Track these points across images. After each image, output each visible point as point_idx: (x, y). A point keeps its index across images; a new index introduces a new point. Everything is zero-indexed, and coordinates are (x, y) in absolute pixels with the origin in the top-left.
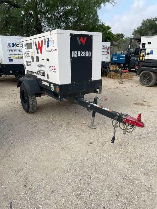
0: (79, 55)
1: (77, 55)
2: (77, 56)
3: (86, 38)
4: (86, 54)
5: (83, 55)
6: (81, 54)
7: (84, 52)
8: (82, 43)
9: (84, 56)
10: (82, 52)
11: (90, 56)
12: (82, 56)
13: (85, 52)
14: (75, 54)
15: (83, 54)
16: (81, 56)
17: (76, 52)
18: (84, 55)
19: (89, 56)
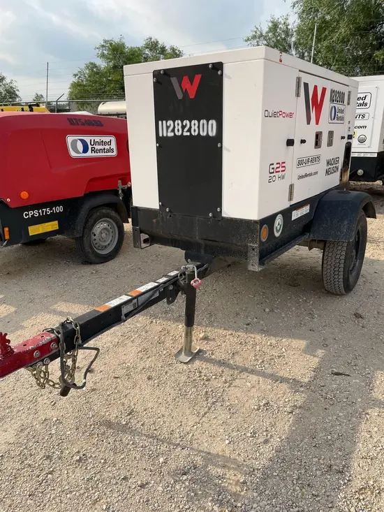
0: (178, 130)
1: (173, 130)
2: (172, 134)
3: (198, 78)
4: (199, 127)
5: (189, 130)
6: (183, 127)
7: (193, 122)
8: (185, 93)
9: (193, 134)
10: (188, 122)
11: (213, 133)
12: (188, 134)
13: (196, 122)
14: (168, 127)
15: (190, 127)
16: (185, 134)
17: (170, 122)
18: (195, 131)
19: (210, 134)
